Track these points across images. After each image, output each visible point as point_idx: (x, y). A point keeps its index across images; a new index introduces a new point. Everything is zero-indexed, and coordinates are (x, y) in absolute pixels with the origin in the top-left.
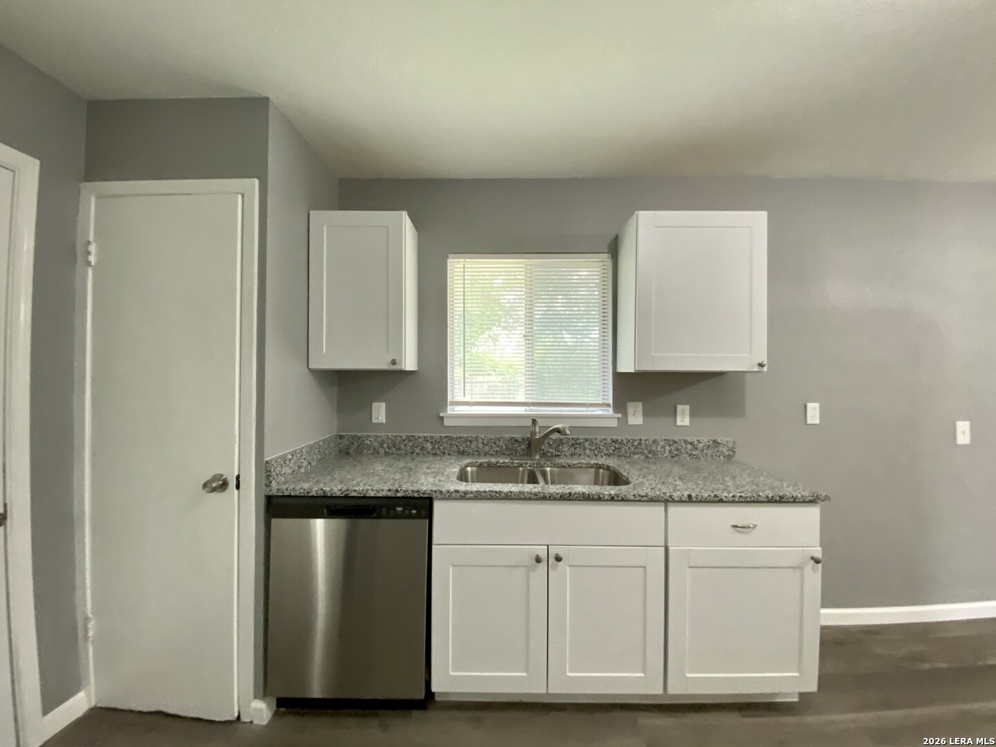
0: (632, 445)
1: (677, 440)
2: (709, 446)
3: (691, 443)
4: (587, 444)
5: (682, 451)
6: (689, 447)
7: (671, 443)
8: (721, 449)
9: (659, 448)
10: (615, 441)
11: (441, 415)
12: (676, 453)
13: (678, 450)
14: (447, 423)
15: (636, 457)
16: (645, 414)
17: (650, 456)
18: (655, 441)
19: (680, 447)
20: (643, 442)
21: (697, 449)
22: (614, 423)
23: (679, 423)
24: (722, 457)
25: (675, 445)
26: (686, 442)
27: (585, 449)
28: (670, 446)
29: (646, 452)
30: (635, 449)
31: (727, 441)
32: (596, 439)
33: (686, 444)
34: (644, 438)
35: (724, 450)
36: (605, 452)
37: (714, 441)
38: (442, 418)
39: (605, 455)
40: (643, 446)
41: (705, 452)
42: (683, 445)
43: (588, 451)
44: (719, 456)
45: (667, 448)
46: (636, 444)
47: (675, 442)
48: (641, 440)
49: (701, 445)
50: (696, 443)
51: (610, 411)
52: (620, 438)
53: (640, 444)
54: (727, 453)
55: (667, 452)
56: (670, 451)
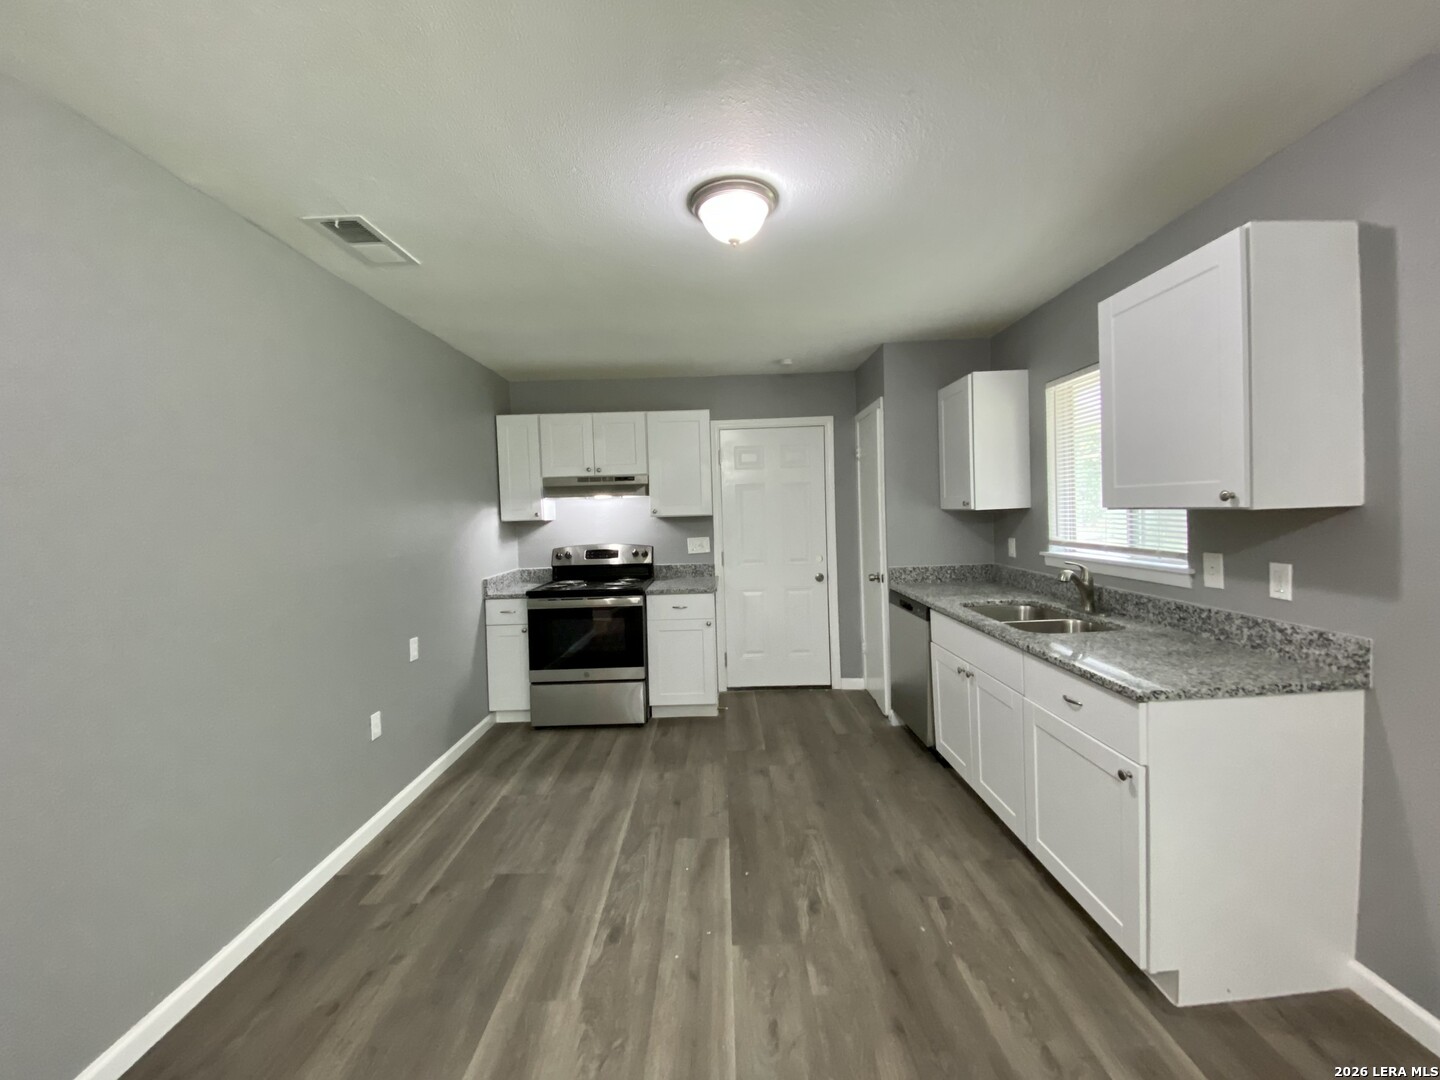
0: (1200, 617)
1: (1260, 621)
2: (1311, 641)
3: (1282, 631)
4: (1150, 605)
5: (1268, 640)
6: (1279, 636)
7: (1251, 624)
8: (1333, 652)
9: (1234, 629)
10: (1179, 608)
11: (1041, 553)
12: (1258, 642)
13: (1261, 637)
14: (1048, 562)
15: (1205, 635)
16: (1228, 573)
17: (1222, 638)
18: (1229, 617)
19: (1264, 633)
20: (1212, 614)
21: (1290, 642)
22: (1187, 583)
23: (1273, 594)
24: (1334, 668)
25: (1257, 629)
26: (1273, 625)
27: (1148, 612)
28: (1250, 628)
29: (1217, 631)
30: (1204, 623)
31: (1345, 640)
32: (1159, 601)
33: (1274, 631)
34: (1215, 609)
35: (1340, 657)
36: (1168, 620)
37: (1321, 635)
38: (1043, 557)
39: (1170, 624)
40: (1213, 621)
41: (1305, 650)
42: (1270, 630)
43: (1151, 615)
44: (1330, 665)
45: (1245, 630)
46: (1204, 616)
47: (1256, 624)
48: (1210, 611)
49: (1299, 637)
50: (1289, 631)
51: (1184, 565)
52: (1186, 604)
53: (1209, 617)
54: (1344, 662)
55: (1245, 637)
56: (1250, 638)
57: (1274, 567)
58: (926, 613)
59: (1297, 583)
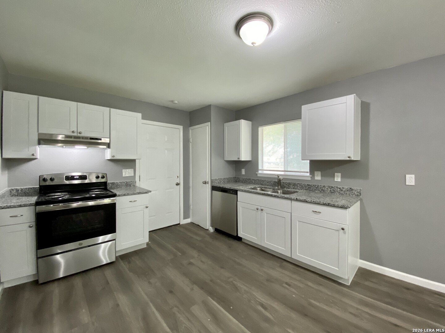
1: (333, 187)
2: (348, 190)
3: (339, 188)
4: (298, 185)
5: (336, 191)
6: (339, 190)
7: (331, 187)
8: (353, 192)
9: (326, 189)
10: (309, 185)
11: (257, 173)
12: (333, 191)
13: (334, 190)
14: (258, 175)
15: (316, 191)
16: (322, 176)
17: (322, 191)
18: (324, 186)
19: (335, 189)
20: (319, 186)
21: (342, 191)
22: (310, 179)
23: (336, 180)
24: (354, 195)
25: (332, 188)
26: (337, 187)
27: (298, 187)
28: (330, 188)
29: (320, 190)
30: (316, 188)
31: (357, 189)
32: (302, 184)
35: (355, 193)
36: (305, 188)
37: (350, 188)
38: (257, 174)
39: (305, 189)
40: (319, 188)
41: (346, 192)
42: (336, 188)
43: (299, 188)
44: (353, 195)
45: (329, 189)
46: (316, 186)
47: (332, 187)
49: (344, 189)
50: (342, 188)
51: (308, 174)
52: (310, 184)
53: (318, 187)
54: (357, 194)
55: (329, 191)
56: (330, 191)
57: (336, 174)
58: (235, 192)
59: (342, 177)
